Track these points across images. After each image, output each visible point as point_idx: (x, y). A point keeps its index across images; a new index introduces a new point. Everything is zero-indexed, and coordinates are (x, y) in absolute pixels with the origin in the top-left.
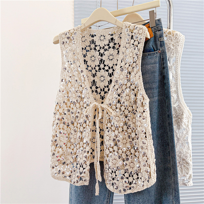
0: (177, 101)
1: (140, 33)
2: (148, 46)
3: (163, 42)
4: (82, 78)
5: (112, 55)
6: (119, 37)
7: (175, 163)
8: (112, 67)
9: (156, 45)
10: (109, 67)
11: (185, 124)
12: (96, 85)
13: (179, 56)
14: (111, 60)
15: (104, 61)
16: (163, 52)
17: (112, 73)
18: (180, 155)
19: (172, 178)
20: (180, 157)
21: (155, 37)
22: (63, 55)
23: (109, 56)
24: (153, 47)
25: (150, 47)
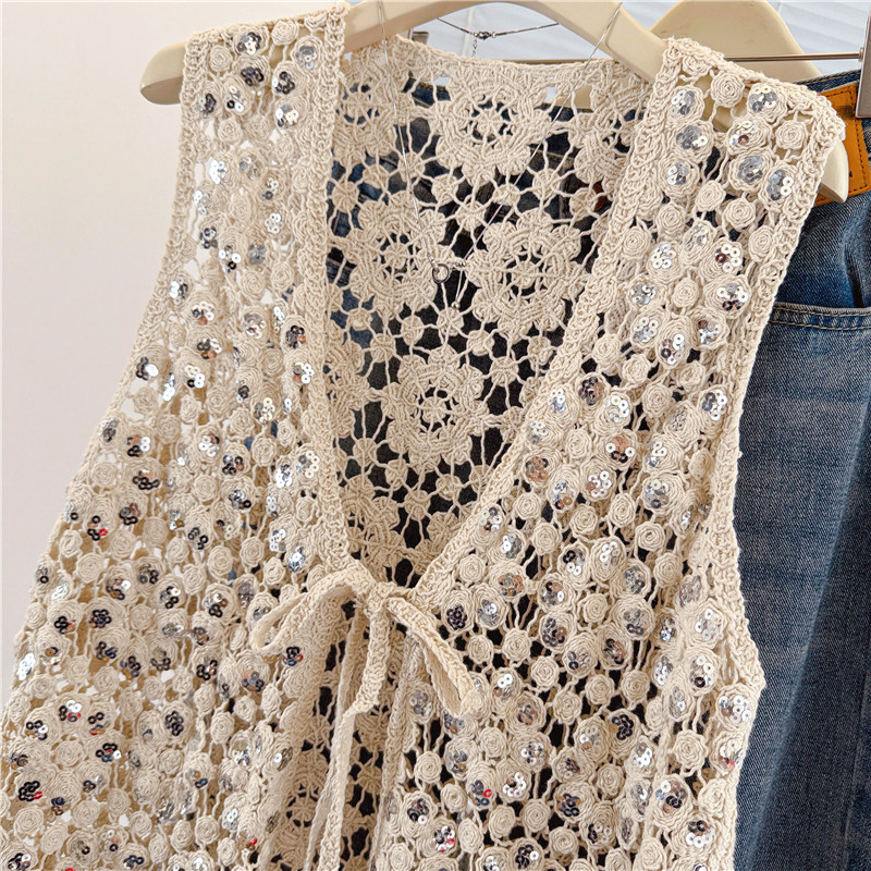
4: (290, 388)
5: (535, 260)
8: (521, 348)
12: (382, 436)
14: (525, 292)
15: (472, 289)
17: (516, 388)
23: (513, 264)
24: (851, 269)
25: (830, 268)
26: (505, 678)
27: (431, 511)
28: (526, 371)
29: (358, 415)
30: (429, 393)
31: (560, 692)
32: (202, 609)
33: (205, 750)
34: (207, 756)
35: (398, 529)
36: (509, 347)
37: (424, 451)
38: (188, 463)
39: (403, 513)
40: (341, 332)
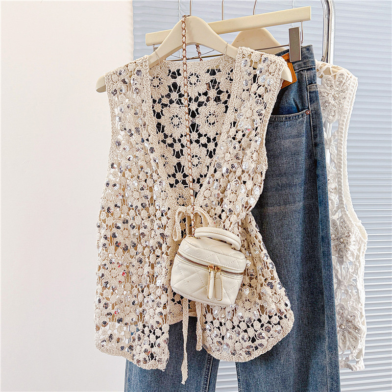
0: (338, 208)
1: (271, 70)
2: (287, 101)
3: (316, 92)
5: (213, 115)
6: (229, 79)
7: (332, 328)
9: (301, 97)
10: (208, 138)
11: (353, 254)
12: (183, 171)
13: (345, 120)
14: (213, 124)
15: (198, 126)
16: (315, 113)
18: (341, 311)
19: (327, 356)
20: (342, 316)
21: (299, 82)
22: (113, 117)
23: (208, 117)
24: (296, 103)
25: (289, 104)
29: (175, 167)
32: (142, 228)
34: (150, 267)
36: (211, 139)
37: (195, 173)
40: (165, 145)
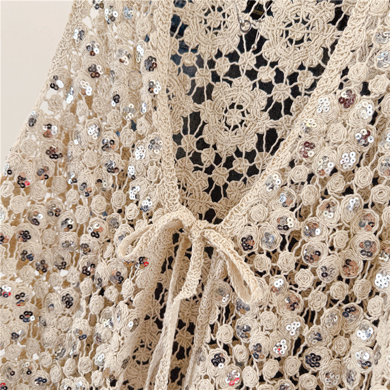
4: (146, 97)
5: (304, 23)
8: (293, 77)
10: (277, 70)
15: (262, 40)
17: (288, 102)
26: (278, 282)
27: (229, 179)
28: (295, 92)
29: (185, 120)
30: (232, 106)
31: (313, 291)
32: (87, 233)
33: (86, 318)
34: (87, 321)
35: (207, 191)
36: (285, 76)
37: (227, 143)
38: (80, 143)
39: (211, 181)
40: (177, 67)
